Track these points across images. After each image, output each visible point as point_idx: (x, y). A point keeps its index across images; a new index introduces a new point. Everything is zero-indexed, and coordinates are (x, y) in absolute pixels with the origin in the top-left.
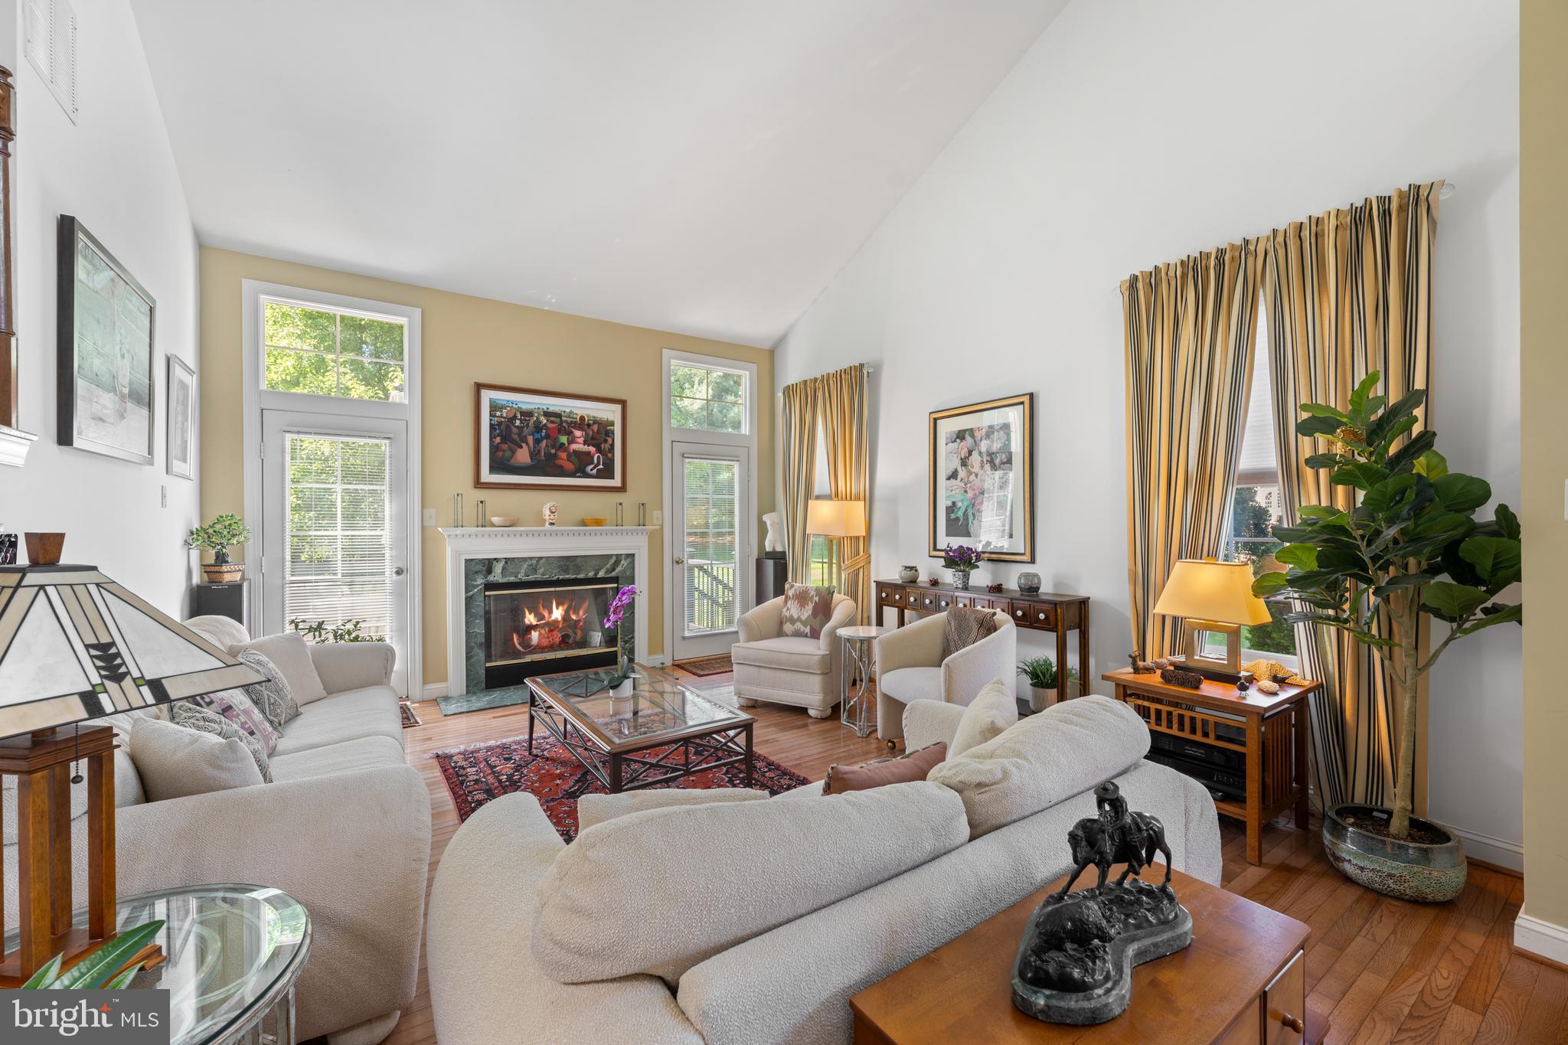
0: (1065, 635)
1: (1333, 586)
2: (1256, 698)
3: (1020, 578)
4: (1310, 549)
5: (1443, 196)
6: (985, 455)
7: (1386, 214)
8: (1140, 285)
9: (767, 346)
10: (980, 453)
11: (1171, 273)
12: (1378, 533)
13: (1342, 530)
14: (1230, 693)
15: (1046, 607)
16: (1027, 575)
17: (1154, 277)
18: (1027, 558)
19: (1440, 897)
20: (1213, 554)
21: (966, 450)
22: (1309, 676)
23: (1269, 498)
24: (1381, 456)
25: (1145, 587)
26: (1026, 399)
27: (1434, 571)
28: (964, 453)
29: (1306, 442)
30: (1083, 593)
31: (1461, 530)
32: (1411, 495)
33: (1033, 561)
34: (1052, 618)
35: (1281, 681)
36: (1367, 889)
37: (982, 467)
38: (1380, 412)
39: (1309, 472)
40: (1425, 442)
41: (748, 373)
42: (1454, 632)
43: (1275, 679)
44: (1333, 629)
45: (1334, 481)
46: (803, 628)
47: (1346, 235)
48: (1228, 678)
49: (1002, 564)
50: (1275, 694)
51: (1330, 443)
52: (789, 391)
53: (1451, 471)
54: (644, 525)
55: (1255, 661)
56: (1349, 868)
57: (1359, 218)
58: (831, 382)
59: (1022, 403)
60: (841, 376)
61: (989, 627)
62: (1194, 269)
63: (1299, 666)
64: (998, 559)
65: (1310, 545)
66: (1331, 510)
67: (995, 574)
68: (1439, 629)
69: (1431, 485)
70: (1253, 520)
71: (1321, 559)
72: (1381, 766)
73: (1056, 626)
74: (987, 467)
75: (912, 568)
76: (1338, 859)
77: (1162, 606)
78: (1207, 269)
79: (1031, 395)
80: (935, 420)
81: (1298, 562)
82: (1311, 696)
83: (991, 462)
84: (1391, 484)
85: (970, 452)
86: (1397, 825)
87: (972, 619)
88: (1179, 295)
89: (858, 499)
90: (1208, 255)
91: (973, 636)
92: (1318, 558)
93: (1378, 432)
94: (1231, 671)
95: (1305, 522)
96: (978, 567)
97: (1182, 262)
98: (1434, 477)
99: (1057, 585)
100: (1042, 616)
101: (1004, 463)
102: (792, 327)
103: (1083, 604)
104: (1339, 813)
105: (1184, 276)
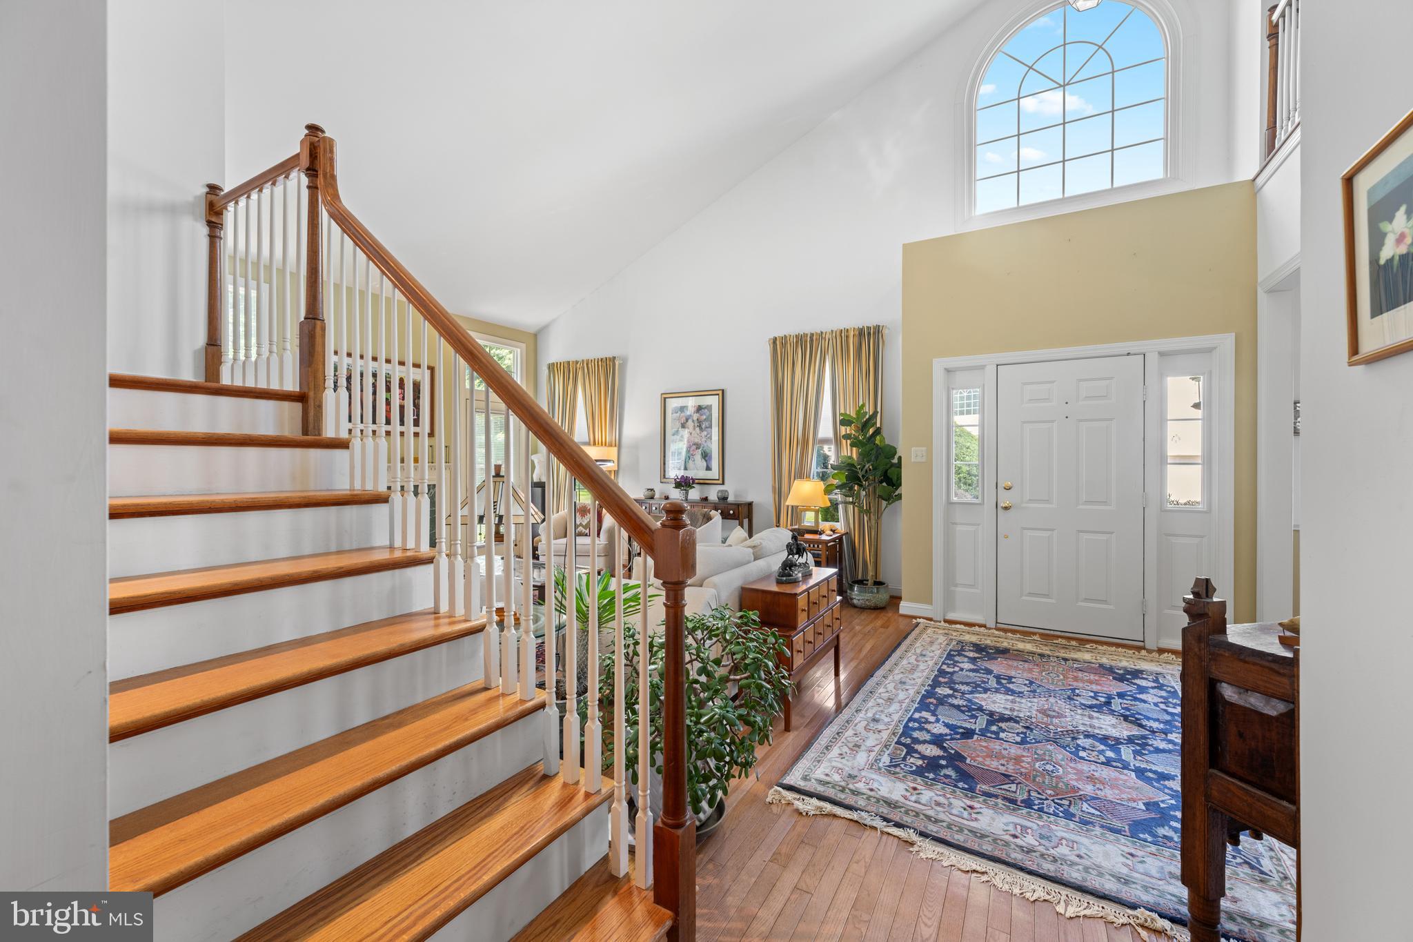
0: (743, 522)
1: (851, 489)
2: (824, 537)
3: (718, 493)
4: (843, 473)
5: (885, 332)
6: (696, 422)
7: (869, 334)
8: (778, 342)
9: (532, 331)
10: (693, 421)
11: (791, 339)
12: (864, 466)
13: (853, 465)
14: (816, 537)
15: (734, 507)
16: (722, 491)
17: (784, 339)
18: (720, 482)
19: (881, 605)
20: (808, 477)
21: (684, 418)
22: (843, 530)
23: (830, 451)
24: (865, 436)
25: (780, 493)
26: (720, 393)
27: (881, 482)
28: (683, 420)
29: (843, 428)
30: (749, 499)
31: (889, 466)
32: (874, 452)
33: (723, 484)
34: (737, 513)
35: (834, 531)
36: (861, 608)
37: (694, 429)
38: (867, 417)
39: (844, 441)
40: (878, 431)
41: (519, 350)
42: (887, 505)
43: (831, 530)
44: (852, 506)
45: (852, 445)
46: (584, 530)
47: (856, 339)
48: (815, 532)
49: (706, 485)
50: (831, 536)
51: (850, 430)
52: (551, 367)
53: (887, 443)
54: (432, 463)
55: (825, 525)
56: (855, 602)
57: (860, 332)
58: (590, 366)
59: (718, 394)
60: (598, 362)
61: (708, 518)
62: (801, 339)
63: (840, 527)
64: (704, 483)
65: (843, 472)
66: (851, 458)
67: (701, 492)
68: (884, 503)
69: (880, 448)
70: (824, 460)
71: (847, 477)
72: (867, 562)
73: (739, 517)
74: (698, 429)
75: (652, 490)
76: (852, 599)
77: (790, 501)
78: (806, 342)
79: (723, 390)
80: (665, 399)
81: (840, 479)
82: (844, 537)
83: (700, 426)
84: (868, 447)
85: (687, 420)
86: (870, 582)
87: (699, 514)
88: (795, 353)
89: (611, 445)
90: (807, 335)
91: (699, 524)
92: (847, 476)
93: (865, 426)
94: (815, 529)
95: (842, 463)
96: (694, 487)
97: (796, 336)
98: (882, 445)
99: (736, 496)
100: (731, 512)
101: (707, 428)
102: (554, 321)
103: (750, 505)
104: (852, 582)
105: (797, 342)
